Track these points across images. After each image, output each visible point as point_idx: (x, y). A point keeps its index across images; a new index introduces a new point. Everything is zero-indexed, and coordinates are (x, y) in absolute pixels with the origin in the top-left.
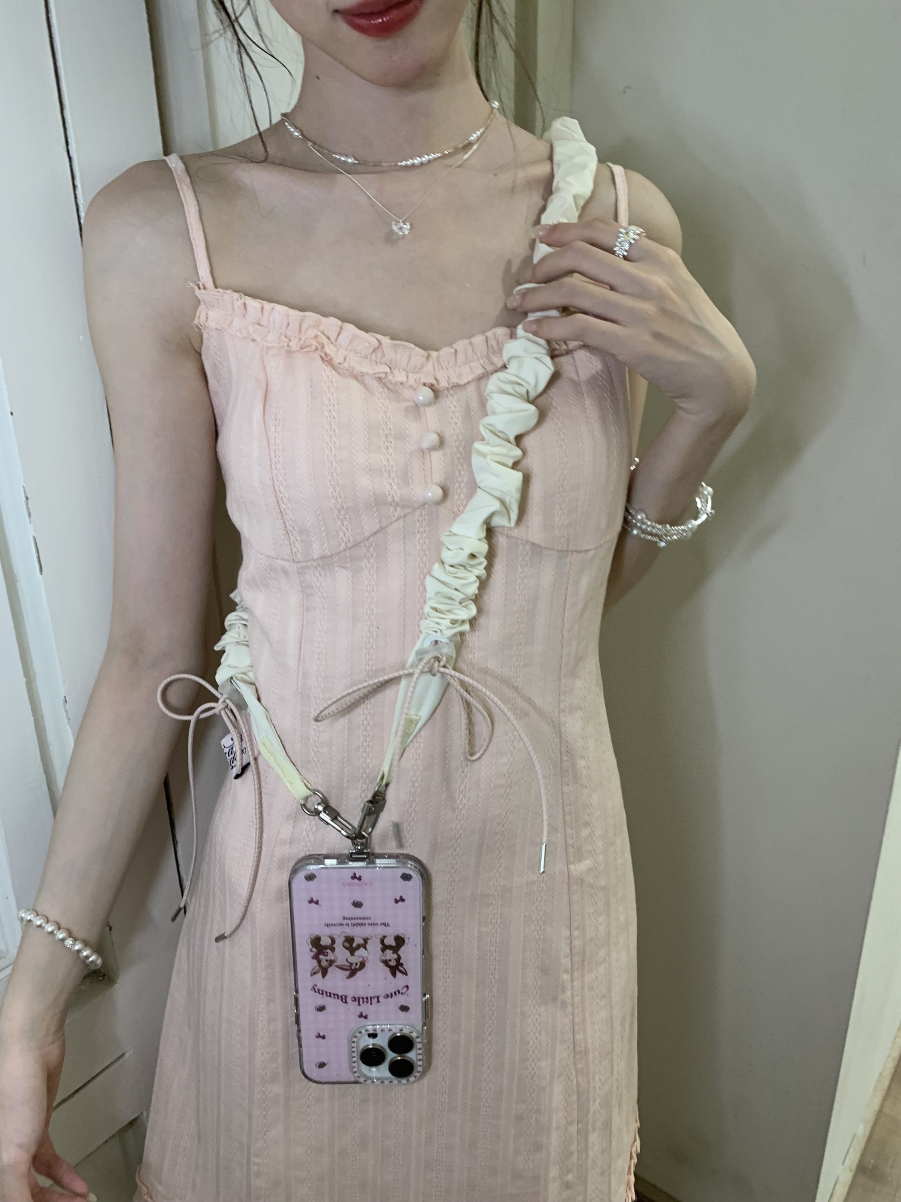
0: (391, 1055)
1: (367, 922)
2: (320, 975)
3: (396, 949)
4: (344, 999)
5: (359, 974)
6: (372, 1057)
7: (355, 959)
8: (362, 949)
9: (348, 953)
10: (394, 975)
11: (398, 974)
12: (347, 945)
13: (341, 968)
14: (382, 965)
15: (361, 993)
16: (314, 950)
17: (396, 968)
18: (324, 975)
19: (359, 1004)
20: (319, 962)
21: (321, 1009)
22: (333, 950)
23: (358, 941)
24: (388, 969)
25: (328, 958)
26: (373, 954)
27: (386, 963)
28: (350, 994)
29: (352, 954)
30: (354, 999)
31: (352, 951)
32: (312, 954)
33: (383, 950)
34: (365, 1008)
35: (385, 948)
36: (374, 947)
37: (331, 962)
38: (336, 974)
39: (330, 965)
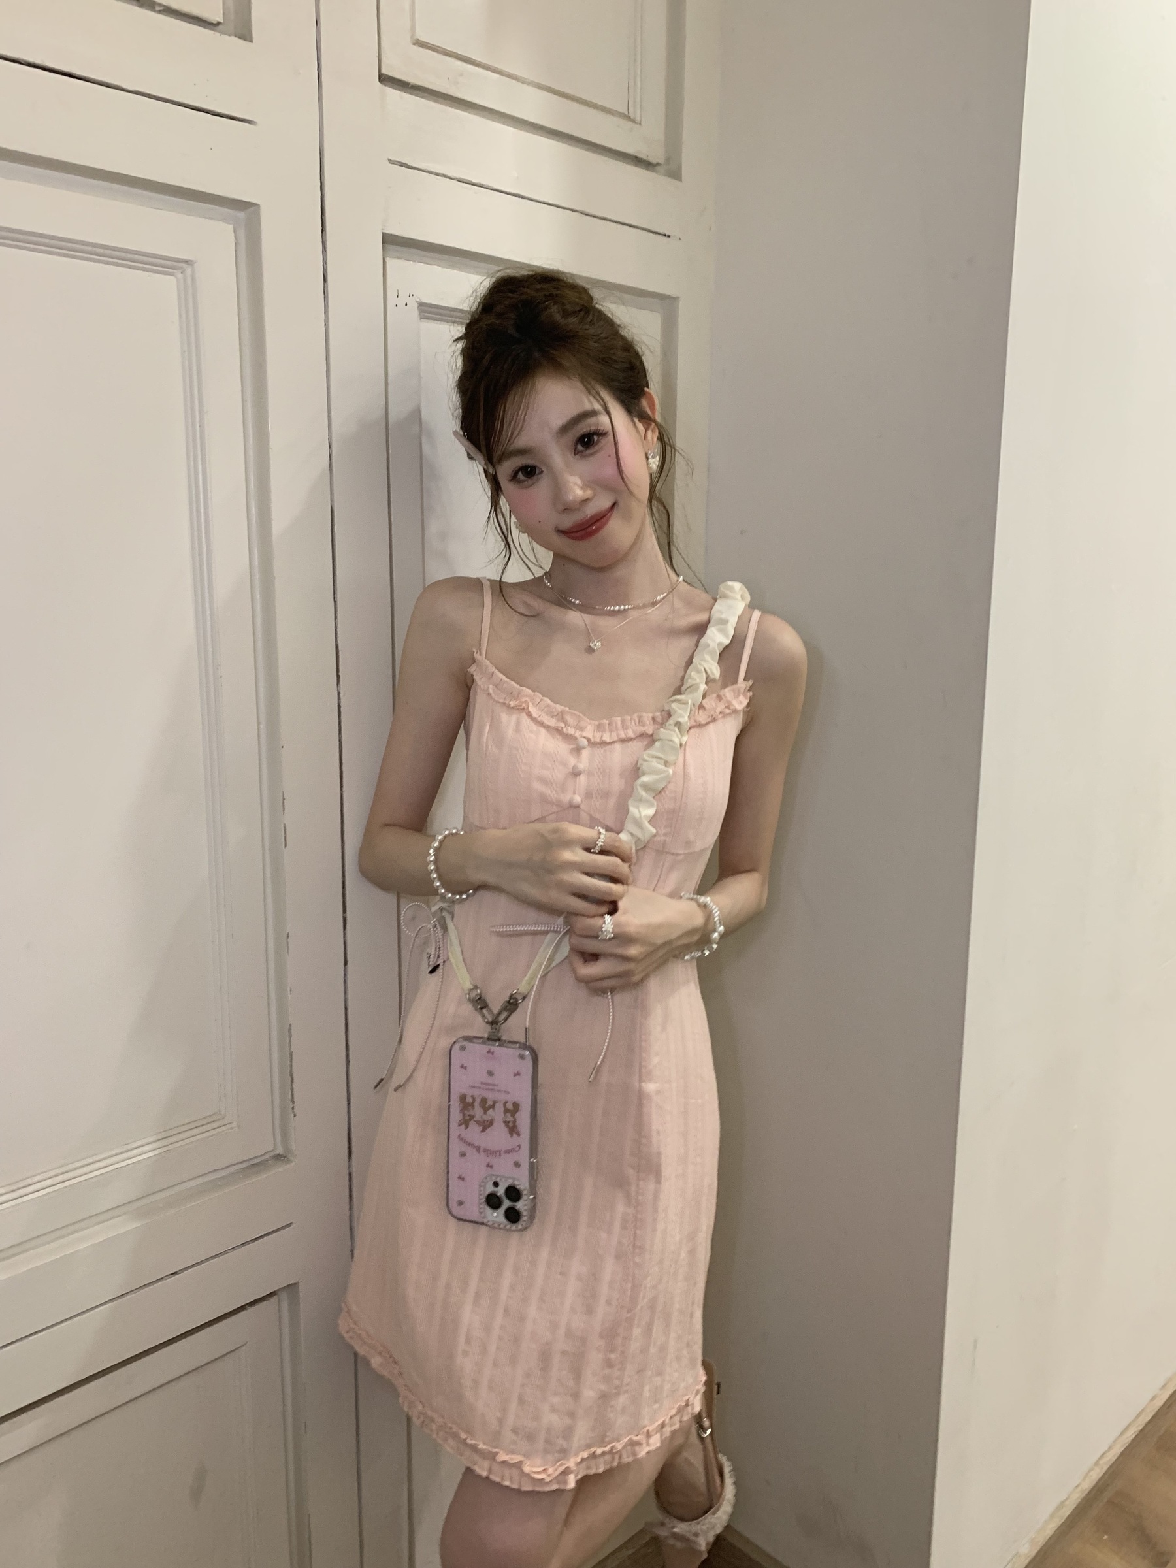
0: (507, 1203)
1: (496, 1088)
2: (463, 1126)
4: (478, 1149)
5: (489, 1130)
6: (493, 1201)
7: (486, 1117)
8: (491, 1110)
10: (512, 1136)
11: (514, 1134)
13: (477, 1122)
14: (503, 1125)
15: (490, 1146)
16: (462, 1105)
17: (513, 1129)
18: (467, 1127)
19: (488, 1156)
20: (464, 1115)
21: (463, 1155)
22: (473, 1107)
23: (490, 1103)
24: (508, 1129)
26: (497, 1114)
27: (506, 1123)
28: (483, 1146)
29: (485, 1113)
30: (485, 1151)
31: (486, 1110)
32: (460, 1108)
34: (492, 1160)
35: (506, 1111)
36: (499, 1108)
38: (474, 1128)
39: (470, 1120)
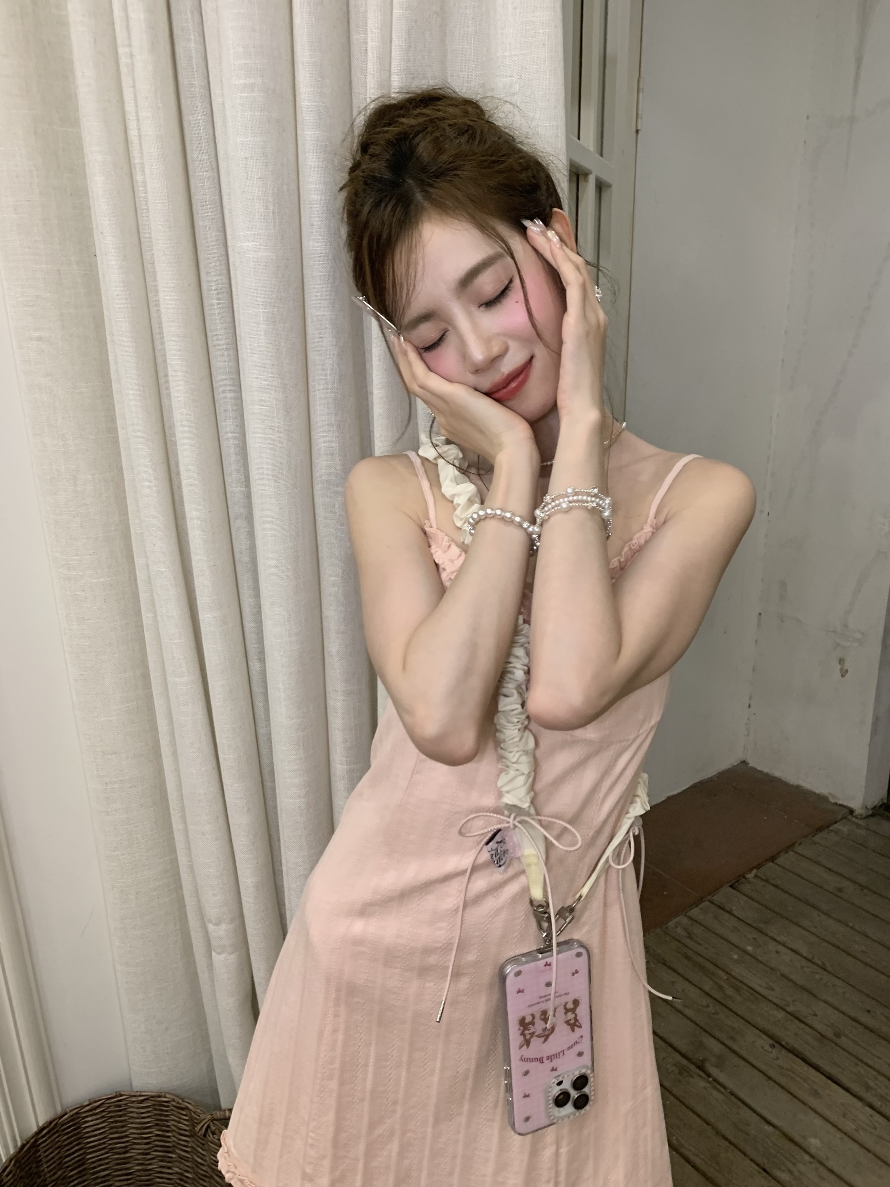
0: (574, 1094)
2: (525, 1047)
3: (573, 1010)
4: (541, 1060)
5: (551, 1037)
6: (561, 1100)
7: (548, 1027)
8: (552, 1018)
9: (543, 1023)
10: (573, 1030)
11: (576, 1028)
12: (543, 1017)
13: (539, 1036)
14: (565, 1025)
15: (550, 1054)
16: (522, 1028)
17: (574, 1025)
18: (528, 1045)
19: (551, 1061)
20: (525, 1036)
21: (526, 1073)
22: (533, 1024)
23: (550, 1012)
24: (569, 1027)
25: (530, 1031)
26: (559, 1020)
27: (568, 1022)
28: (545, 1055)
29: (546, 1023)
30: (548, 1058)
31: (546, 1021)
32: (520, 1032)
33: (566, 1013)
34: (555, 1063)
35: (567, 1011)
36: (560, 1011)
37: (532, 1034)
38: (536, 1042)
39: (532, 1037)
